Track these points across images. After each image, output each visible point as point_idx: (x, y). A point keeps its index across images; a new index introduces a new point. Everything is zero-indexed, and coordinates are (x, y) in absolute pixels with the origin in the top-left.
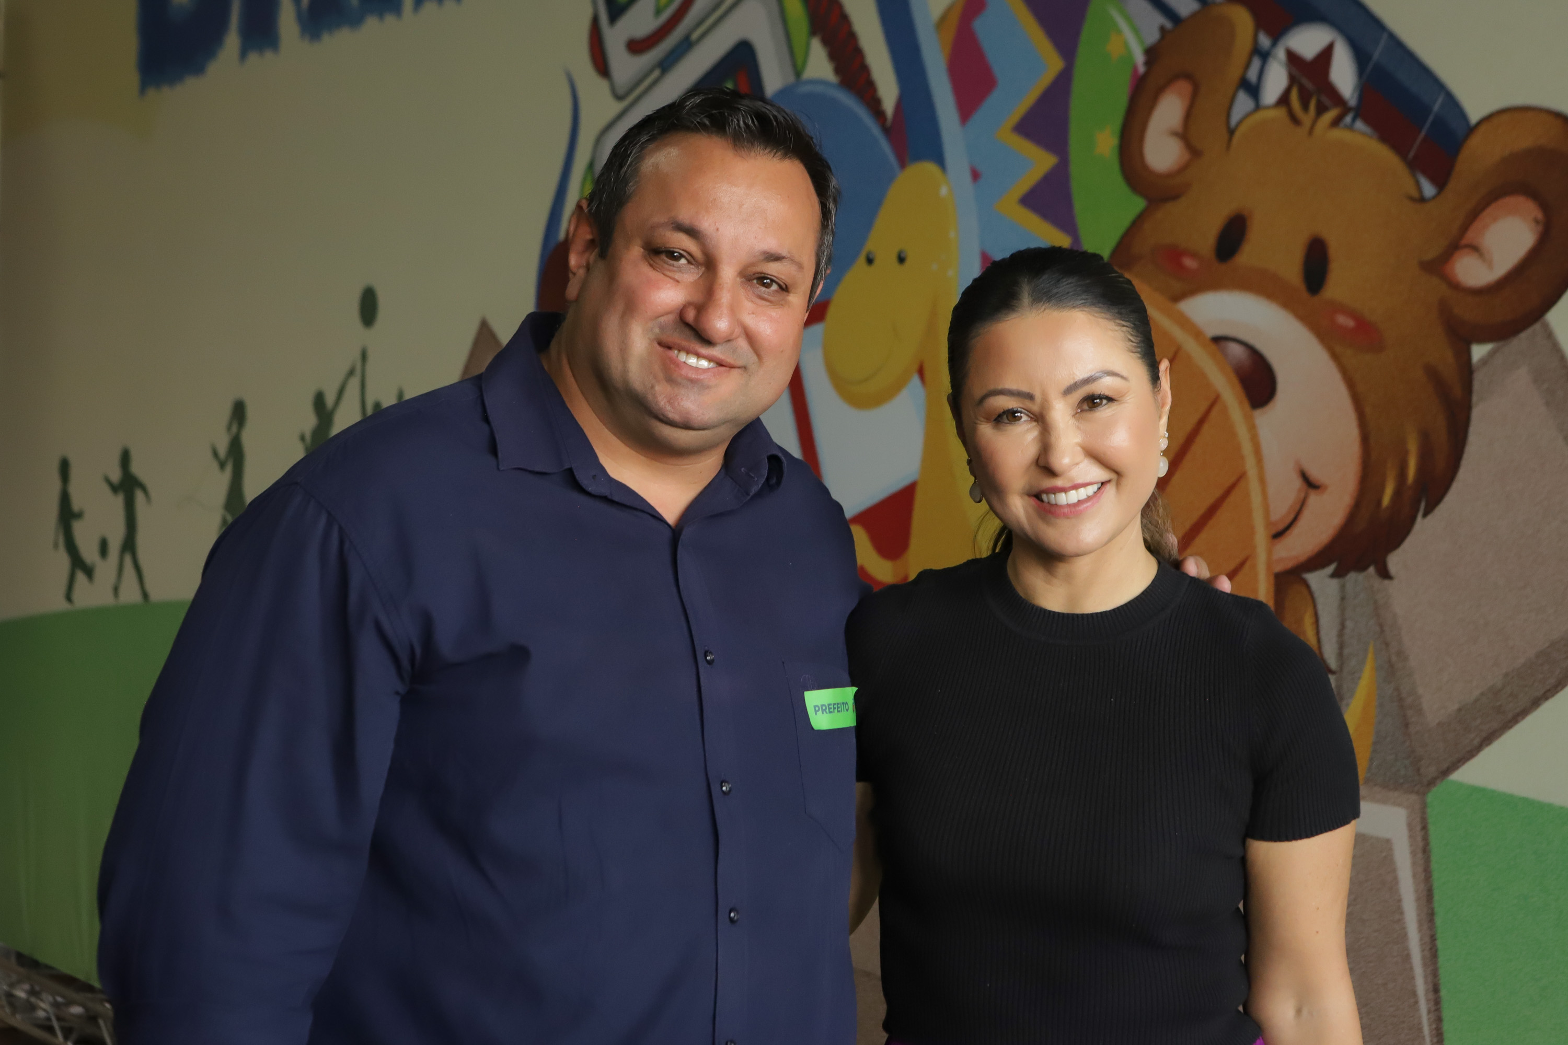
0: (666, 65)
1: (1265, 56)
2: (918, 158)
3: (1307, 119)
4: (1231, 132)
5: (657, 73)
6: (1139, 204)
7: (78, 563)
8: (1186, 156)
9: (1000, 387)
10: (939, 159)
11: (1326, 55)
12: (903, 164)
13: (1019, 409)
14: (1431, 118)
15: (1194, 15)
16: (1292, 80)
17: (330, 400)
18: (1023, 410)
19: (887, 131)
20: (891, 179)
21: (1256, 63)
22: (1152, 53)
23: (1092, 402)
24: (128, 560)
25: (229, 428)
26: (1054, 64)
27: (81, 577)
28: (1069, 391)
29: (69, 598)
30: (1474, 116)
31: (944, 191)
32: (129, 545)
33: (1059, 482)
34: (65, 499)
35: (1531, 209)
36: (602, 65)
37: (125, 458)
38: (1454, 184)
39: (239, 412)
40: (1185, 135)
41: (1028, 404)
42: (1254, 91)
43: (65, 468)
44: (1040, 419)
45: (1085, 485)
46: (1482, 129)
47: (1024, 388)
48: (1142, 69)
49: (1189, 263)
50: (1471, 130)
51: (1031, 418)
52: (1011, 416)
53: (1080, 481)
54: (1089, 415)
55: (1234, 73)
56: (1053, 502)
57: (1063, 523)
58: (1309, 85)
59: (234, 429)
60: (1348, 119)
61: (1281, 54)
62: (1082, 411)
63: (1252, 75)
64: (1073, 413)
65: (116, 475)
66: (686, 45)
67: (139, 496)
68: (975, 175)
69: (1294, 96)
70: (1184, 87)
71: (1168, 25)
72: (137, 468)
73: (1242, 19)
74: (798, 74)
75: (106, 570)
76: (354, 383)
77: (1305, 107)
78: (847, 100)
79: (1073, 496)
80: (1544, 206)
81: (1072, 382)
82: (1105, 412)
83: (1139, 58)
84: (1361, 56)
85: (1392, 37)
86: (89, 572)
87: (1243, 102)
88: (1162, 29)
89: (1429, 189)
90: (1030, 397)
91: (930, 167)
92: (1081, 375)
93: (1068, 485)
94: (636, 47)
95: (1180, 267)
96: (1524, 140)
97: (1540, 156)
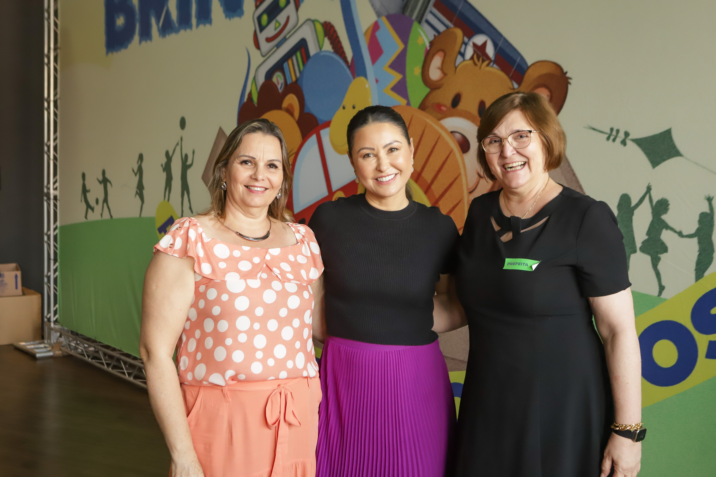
0: (278, 46)
1: (466, 44)
2: (359, 75)
3: (479, 64)
4: (456, 68)
5: (275, 48)
7: (89, 206)
9: (364, 147)
10: (365, 76)
11: (485, 44)
12: (354, 78)
13: (370, 153)
14: (516, 64)
15: (444, 31)
16: (475, 52)
17: (171, 153)
18: (371, 154)
19: (349, 67)
20: (350, 82)
21: (463, 46)
22: (431, 43)
23: (392, 150)
24: (105, 205)
25: (138, 162)
26: (401, 46)
27: (90, 211)
28: (385, 147)
29: (86, 217)
30: (529, 63)
31: (367, 86)
32: (106, 200)
33: (383, 174)
34: (84, 186)
36: (257, 45)
37: (104, 172)
39: (141, 157)
40: (442, 69)
41: (373, 152)
42: (463, 55)
43: (84, 176)
44: (377, 156)
45: (391, 175)
46: (532, 67)
47: (372, 147)
48: (428, 48)
49: (443, 108)
51: (374, 156)
52: (368, 155)
53: (390, 174)
54: (391, 154)
55: (457, 49)
56: (382, 181)
57: (385, 187)
58: (479, 53)
59: (139, 162)
60: (492, 64)
61: (471, 44)
62: (389, 153)
63: (462, 50)
64: (386, 153)
65: (101, 178)
66: (285, 39)
67: (108, 184)
68: (377, 81)
69: (475, 57)
70: (441, 54)
71: (436, 34)
72: (107, 176)
73: (459, 32)
74: (321, 49)
75: (98, 209)
76: (178, 148)
77: (479, 60)
78: (337, 57)
79: (387, 179)
81: (386, 144)
82: (395, 153)
83: (428, 45)
84: (495, 45)
85: (505, 39)
86: (93, 209)
87: (459, 59)
90: (373, 149)
91: (362, 78)
92: (388, 142)
93: (386, 175)
94: (269, 40)
95: (441, 110)
96: (544, 70)
97: (549, 76)
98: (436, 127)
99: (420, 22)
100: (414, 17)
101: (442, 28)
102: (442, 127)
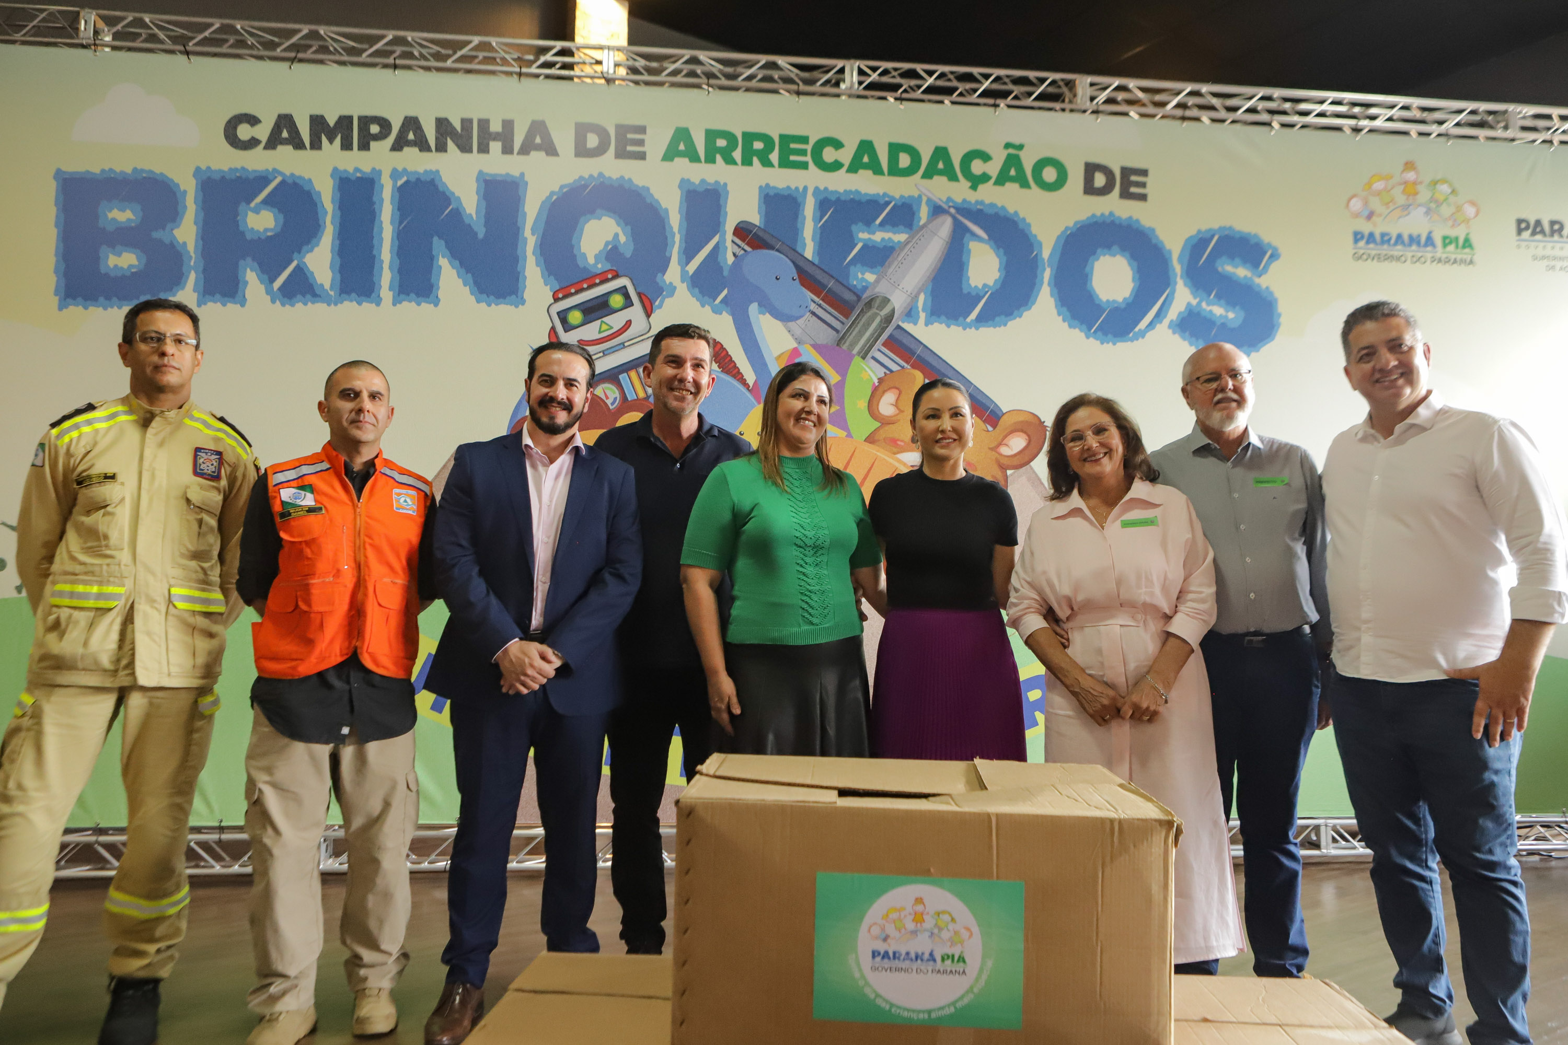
6: (878, 424)
8: (898, 412)
14: (991, 410)
15: (898, 371)
19: (749, 391)
22: (881, 380)
30: (1003, 411)
35: (1025, 436)
38: (998, 427)
40: (896, 405)
46: (1008, 414)
48: (877, 384)
49: (899, 443)
50: (1004, 414)
66: (621, 347)
70: (897, 392)
71: (888, 372)
73: (918, 374)
80: (1028, 436)
83: (876, 381)
88: (885, 373)
89: (990, 428)
95: (898, 445)
96: (1021, 418)
97: (1028, 423)
98: (891, 460)
99: (864, 358)
100: (855, 351)
101: (895, 368)
102: (899, 461)
